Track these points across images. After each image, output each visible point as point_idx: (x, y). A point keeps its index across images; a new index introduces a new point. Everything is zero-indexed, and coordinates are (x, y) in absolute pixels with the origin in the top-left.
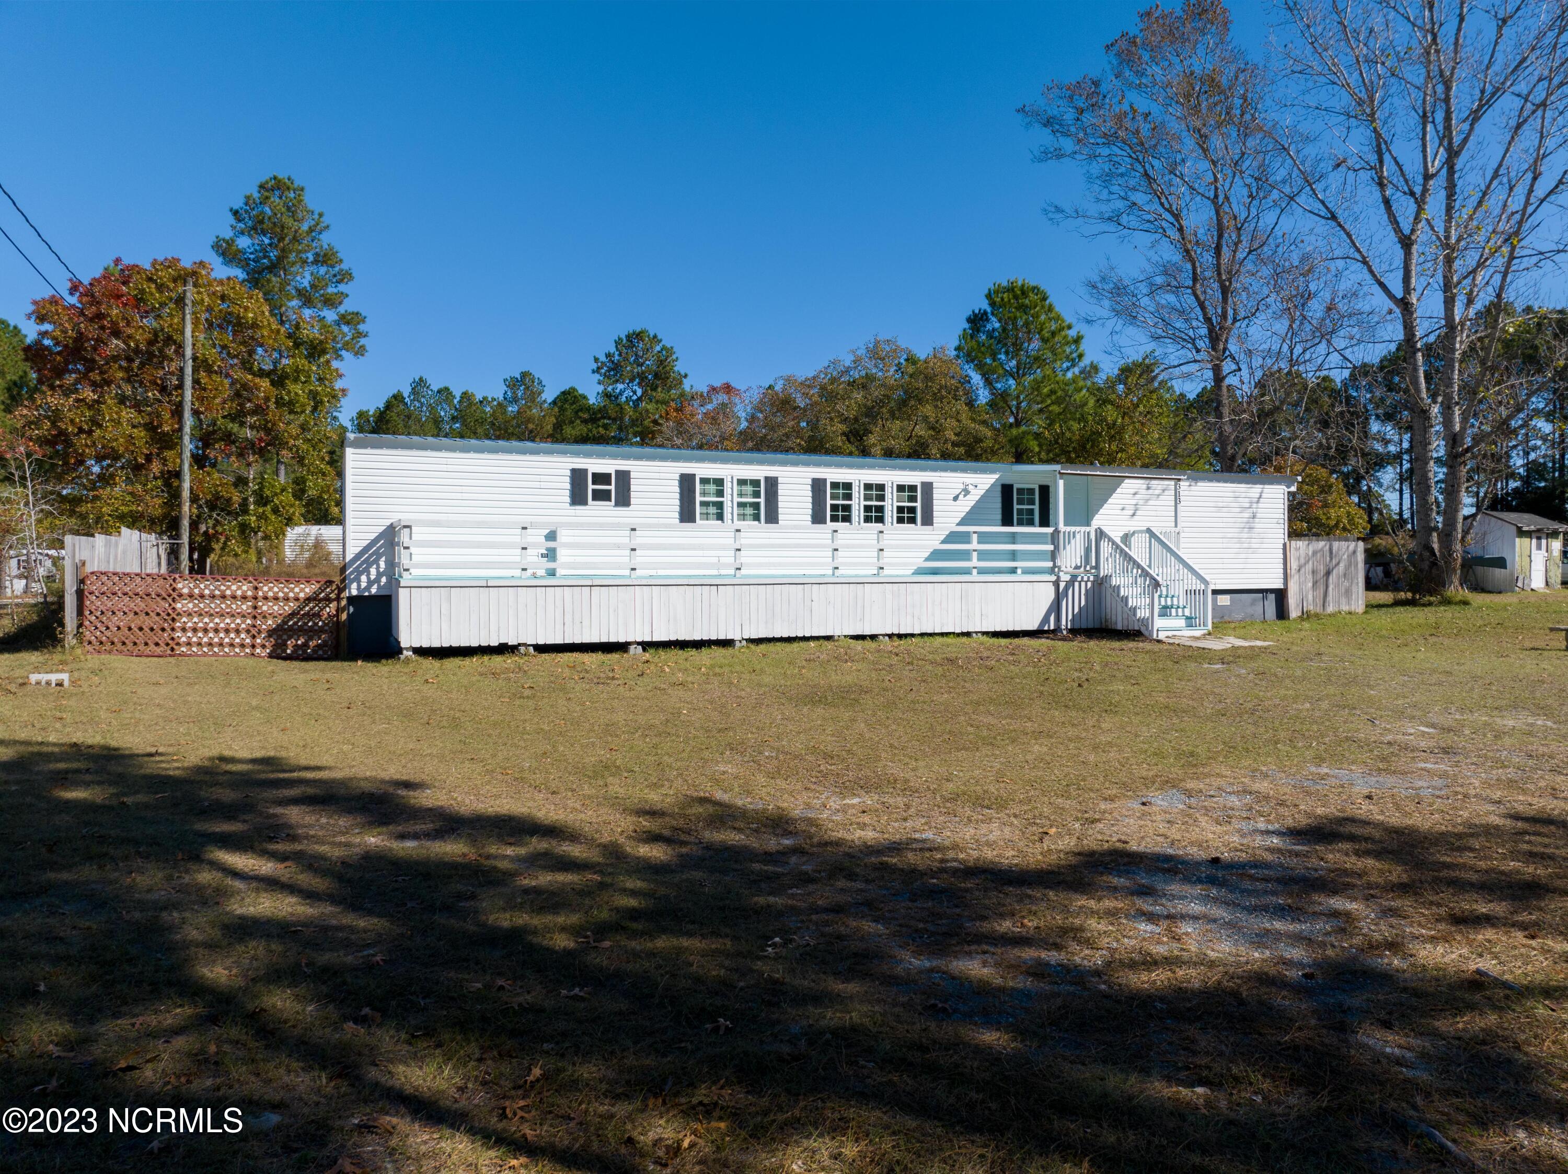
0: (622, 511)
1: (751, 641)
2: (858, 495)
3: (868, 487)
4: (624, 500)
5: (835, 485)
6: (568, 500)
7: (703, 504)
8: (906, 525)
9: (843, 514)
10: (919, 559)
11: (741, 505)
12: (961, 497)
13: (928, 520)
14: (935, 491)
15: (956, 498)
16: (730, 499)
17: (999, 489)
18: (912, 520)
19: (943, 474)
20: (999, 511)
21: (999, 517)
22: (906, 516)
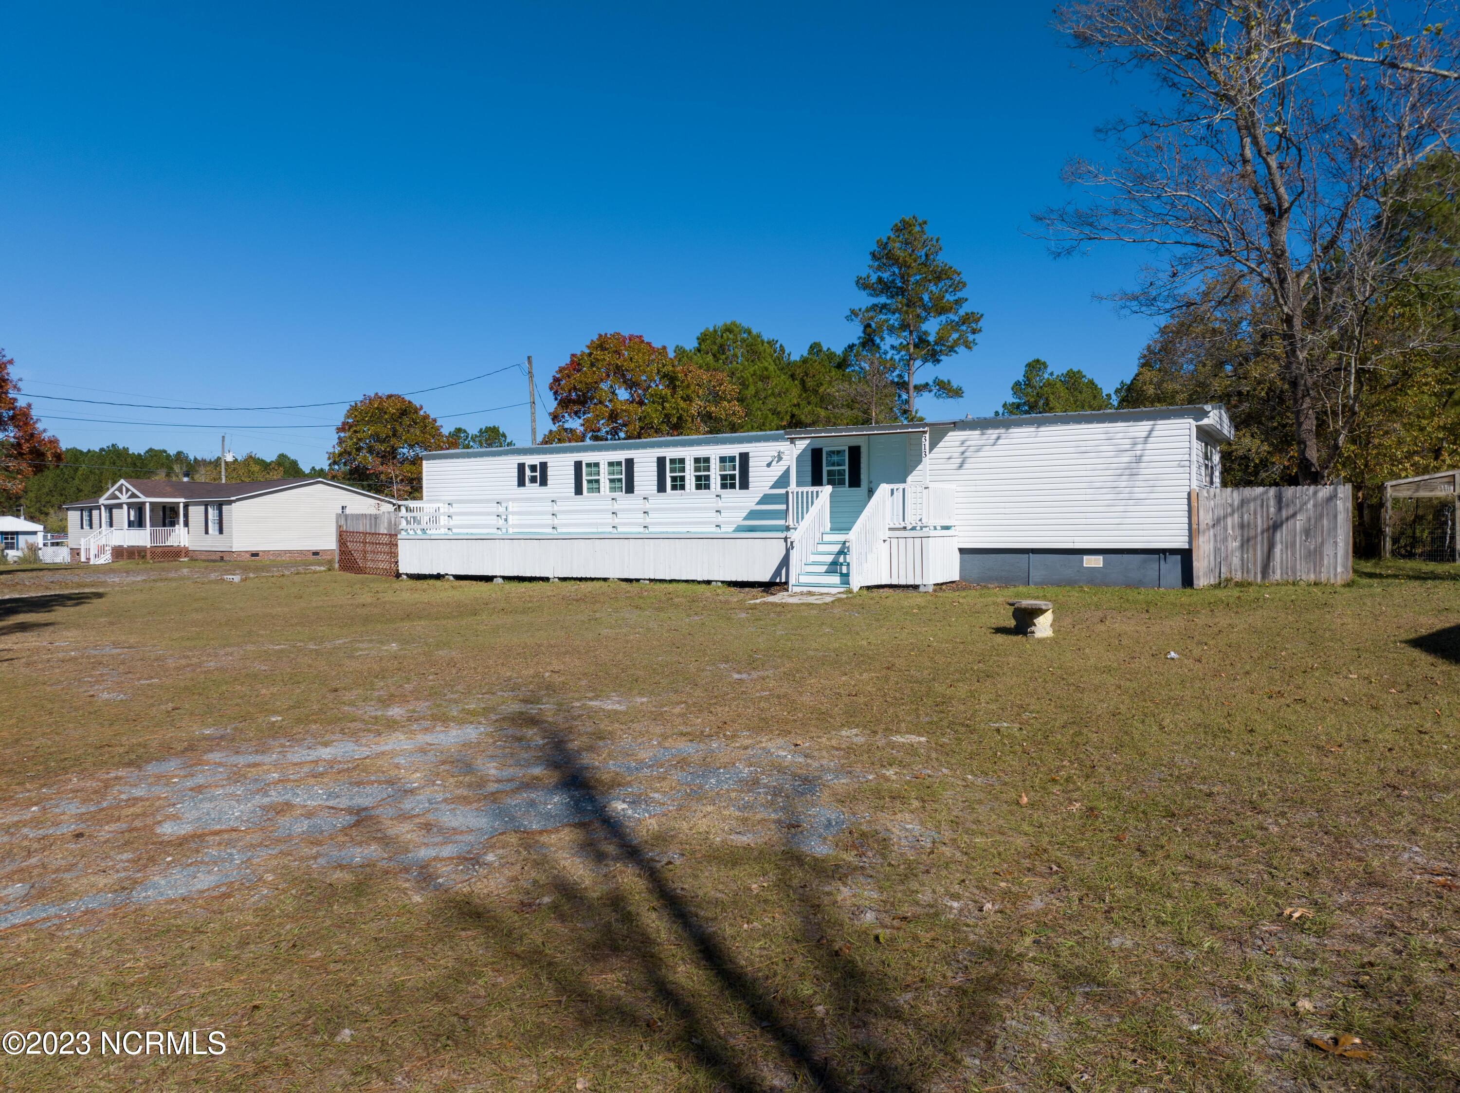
0: (543, 489)
1: (560, 579)
2: (690, 466)
3: (697, 460)
4: (544, 482)
5: (672, 461)
6: (516, 483)
7: (589, 481)
8: (729, 490)
9: (679, 484)
10: (738, 517)
11: (612, 481)
12: (774, 463)
13: (745, 485)
14: (751, 460)
15: (769, 465)
16: (604, 477)
17: (809, 453)
18: (733, 486)
19: (758, 444)
20: (810, 474)
21: (809, 479)
22: (727, 482)
